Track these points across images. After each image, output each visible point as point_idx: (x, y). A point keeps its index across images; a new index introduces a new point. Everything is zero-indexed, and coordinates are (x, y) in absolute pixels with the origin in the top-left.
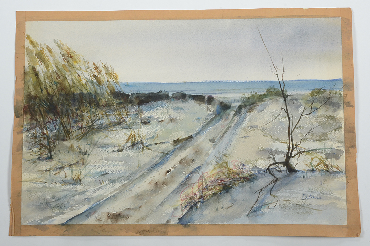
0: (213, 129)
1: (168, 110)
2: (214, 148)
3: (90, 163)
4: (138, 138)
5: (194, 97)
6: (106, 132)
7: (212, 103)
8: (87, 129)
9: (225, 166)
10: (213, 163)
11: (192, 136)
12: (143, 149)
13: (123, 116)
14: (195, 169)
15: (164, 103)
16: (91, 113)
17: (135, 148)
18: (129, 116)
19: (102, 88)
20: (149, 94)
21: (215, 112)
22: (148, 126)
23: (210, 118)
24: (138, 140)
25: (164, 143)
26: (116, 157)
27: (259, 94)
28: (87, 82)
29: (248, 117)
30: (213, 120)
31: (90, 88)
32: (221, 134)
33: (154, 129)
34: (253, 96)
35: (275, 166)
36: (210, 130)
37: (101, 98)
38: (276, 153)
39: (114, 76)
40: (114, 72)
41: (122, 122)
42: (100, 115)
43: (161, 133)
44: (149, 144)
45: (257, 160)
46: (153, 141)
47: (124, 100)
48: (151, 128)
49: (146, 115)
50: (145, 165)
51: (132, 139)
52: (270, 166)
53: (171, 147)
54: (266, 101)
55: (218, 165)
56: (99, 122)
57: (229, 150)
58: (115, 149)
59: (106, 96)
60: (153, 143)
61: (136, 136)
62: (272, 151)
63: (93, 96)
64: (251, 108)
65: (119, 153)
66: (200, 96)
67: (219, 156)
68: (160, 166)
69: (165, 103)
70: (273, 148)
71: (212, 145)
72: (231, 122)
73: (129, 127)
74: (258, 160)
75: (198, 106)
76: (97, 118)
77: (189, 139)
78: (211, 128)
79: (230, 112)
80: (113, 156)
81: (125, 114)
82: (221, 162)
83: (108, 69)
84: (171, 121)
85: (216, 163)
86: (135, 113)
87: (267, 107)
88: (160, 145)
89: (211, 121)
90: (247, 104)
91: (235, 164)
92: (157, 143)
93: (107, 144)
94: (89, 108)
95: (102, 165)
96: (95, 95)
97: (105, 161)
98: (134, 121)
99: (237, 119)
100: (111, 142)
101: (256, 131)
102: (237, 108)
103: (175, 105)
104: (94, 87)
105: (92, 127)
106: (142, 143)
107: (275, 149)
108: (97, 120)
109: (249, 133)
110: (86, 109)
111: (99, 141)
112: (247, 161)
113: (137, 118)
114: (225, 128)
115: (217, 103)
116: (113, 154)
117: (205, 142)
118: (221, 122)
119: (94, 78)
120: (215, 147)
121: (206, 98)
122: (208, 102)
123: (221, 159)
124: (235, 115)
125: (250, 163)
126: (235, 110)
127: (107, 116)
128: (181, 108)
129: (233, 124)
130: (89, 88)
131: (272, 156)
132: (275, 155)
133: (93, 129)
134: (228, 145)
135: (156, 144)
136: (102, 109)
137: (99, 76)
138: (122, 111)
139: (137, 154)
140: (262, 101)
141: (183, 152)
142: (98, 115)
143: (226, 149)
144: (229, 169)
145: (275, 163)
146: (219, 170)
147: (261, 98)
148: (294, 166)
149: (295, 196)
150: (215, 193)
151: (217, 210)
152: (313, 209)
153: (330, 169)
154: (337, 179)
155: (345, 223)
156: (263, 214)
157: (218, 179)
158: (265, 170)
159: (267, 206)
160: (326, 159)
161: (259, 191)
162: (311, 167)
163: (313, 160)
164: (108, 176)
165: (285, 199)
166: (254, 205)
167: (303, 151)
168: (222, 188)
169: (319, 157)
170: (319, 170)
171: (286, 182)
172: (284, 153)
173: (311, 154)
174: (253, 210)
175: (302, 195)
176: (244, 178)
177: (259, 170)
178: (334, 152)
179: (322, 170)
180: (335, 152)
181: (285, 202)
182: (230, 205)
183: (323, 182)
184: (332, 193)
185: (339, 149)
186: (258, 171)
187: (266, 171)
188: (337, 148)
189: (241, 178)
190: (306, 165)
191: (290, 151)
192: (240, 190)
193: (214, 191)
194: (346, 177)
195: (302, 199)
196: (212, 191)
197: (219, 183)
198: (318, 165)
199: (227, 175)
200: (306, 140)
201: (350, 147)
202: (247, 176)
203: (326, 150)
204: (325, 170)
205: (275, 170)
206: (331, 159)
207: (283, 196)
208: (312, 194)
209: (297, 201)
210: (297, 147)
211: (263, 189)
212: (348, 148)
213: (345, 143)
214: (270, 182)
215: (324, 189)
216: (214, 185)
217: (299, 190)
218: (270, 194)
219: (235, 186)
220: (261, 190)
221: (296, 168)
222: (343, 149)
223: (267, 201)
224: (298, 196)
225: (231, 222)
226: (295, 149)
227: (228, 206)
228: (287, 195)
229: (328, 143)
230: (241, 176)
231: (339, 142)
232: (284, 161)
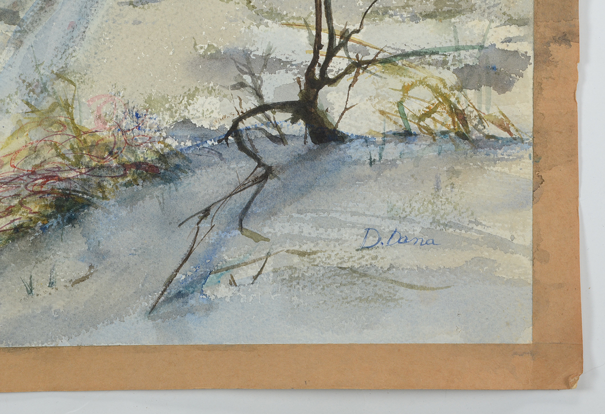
2: (17, 47)
9: (63, 119)
10: (13, 105)
35: (260, 120)
38: (265, 66)
45: (191, 96)
52: (240, 119)
55: (34, 115)
57: (80, 55)
62: (248, 58)
67: (37, 77)
70: (252, 49)
71: (10, 34)
74: (194, 96)
82: (46, 103)
85: (26, 108)
91: (104, 109)
107: (260, 53)
112: (150, 97)
120: (19, 44)
123: (44, 89)
125: (163, 106)
131: (248, 79)
132: (262, 75)
134: (75, 34)
143: (65, 50)
144: (79, 132)
145: (262, 108)
146: (36, 134)
148: (333, 116)
149: (334, 234)
150: (21, 226)
151: (30, 292)
152: (402, 284)
153: (475, 127)
154: (498, 168)
155: (526, 337)
156: (210, 307)
157: (33, 173)
158: (222, 134)
159: (226, 277)
160: (460, 89)
161: (196, 219)
162: (401, 122)
163: (411, 93)
165: (297, 248)
166: (177, 271)
167: (370, 58)
168: (51, 206)
169: (433, 82)
170: (431, 133)
171: (301, 183)
172: (298, 66)
173: (401, 71)
174: (173, 289)
175: (363, 231)
176: (138, 165)
177: (198, 133)
178: (492, 63)
179: (444, 133)
180: (495, 60)
181: (296, 259)
182: (83, 274)
183: (444, 178)
184: (478, 223)
185: (512, 47)
186: (194, 139)
187: (226, 139)
188: (503, 46)
189: (125, 166)
190: (382, 113)
191: (322, 59)
192: (124, 213)
193: (19, 218)
194: (536, 159)
195: (363, 248)
196: (10, 218)
197: (36, 189)
198: (427, 115)
199: (71, 157)
200: (385, 13)
201: (555, 40)
202: (151, 157)
203: (463, 52)
204: (453, 134)
205: (259, 134)
206: (478, 88)
207: (291, 237)
208: (403, 228)
209: (342, 254)
210: (349, 43)
211: (212, 211)
212: (548, 44)
213: (535, 23)
214: (242, 179)
215: (449, 208)
216: (17, 195)
217: (353, 214)
218: (241, 228)
219: (105, 198)
220: (206, 212)
221: (343, 128)
222: (526, 47)
223: (228, 256)
224: (346, 234)
225: (85, 339)
226: (341, 53)
227: (75, 276)
228: (305, 233)
229: (470, 24)
230: (128, 157)
231: (511, 21)
232: (297, 99)
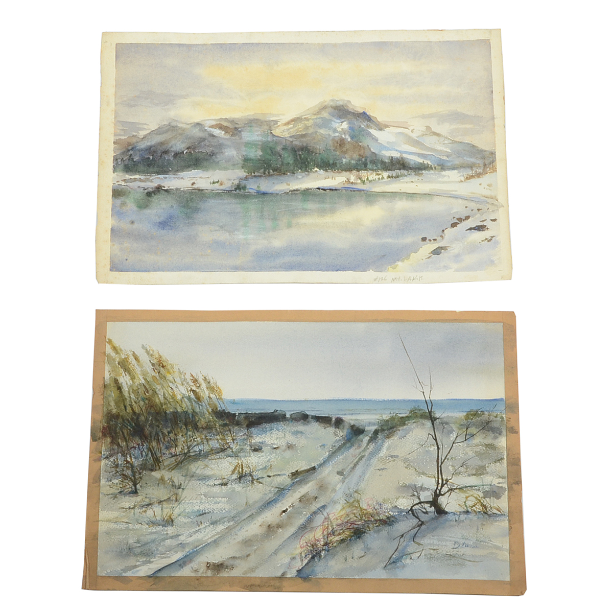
0: (342, 459)
1: (285, 434)
2: (343, 483)
3: (185, 499)
4: (247, 469)
5: (318, 419)
6: (206, 461)
7: (341, 427)
8: (183, 456)
9: (357, 505)
10: (341, 501)
11: (315, 467)
12: (252, 482)
13: (228, 441)
14: (318, 508)
15: (279, 426)
16: (187, 437)
17: (242, 482)
18: (235, 442)
19: (202, 406)
20: (261, 413)
21: (344, 438)
22: (259, 454)
23: (337, 445)
24: (246, 471)
25: (279, 475)
26: (218, 492)
27: (401, 416)
28: (183, 398)
29: (386, 445)
30: (342, 447)
31: (187, 406)
32: (352, 465)
33: (267, 457)
34: (392, 418)
35: (420, 506)
36: (337, 460)
37: (199, 418)
38: (421, 489)
39: (217, 391)
40: (216, 386)
41: (226, 449)
42: (198, 439)
43: (275, 463)
44: (260, 476)
45: (397, 499)
46: (266, 472)
47: (230, 421)
48: (263, 456)
49: (257, 440)
50: (255, 502)
51: (239, 470)
52: (413, 506)
53: (288, 481)
54: (409, 425)
55: (348, 504)
56: (197, 449)
57: (362, 485)
58: (217, 482)
59: (207, 415)
60: (265, 476)
61: (244, 466)
62: (416, 487)
63: (191, 416)
64: (390, 433)
65: (222, 488)
66: (325, 417)
67: (349, 492)
68: (274, 505)
69: (281, 425)
70: (417, 484)
71: (341, 479)
72: (364, 450)
73: (236, 455)
75: (323, 430)
76: (195, 443)
77: (311, 471)
78: (340, 458)
79: (364, 438)
80: (215, 491)
81: (230, 438)
82: (351, 501)
83: (209, 382)
84: (289, 448)
85: (345, 502)
86: (243, 437)
87: (411, 432)
88: (275, 478)
89: (340, 448)
90: (385, 428)
91: (370, 502)
92: (271, 475)
93: (208, 476)
94: (185, 431)
95: (200, 503)
96: (193, 415)
97: (204, 498)
98: (242, 447)
99: (372, 447)
100: (212, 473)
101: (396, 462)
102: (372, 433)
103: (294, 429)
104: (192, 405)
105: (188, 455)
106: (251, 475)
107: (419, 485)
108: (195, 446)
109: (387, 464)
110: (182, 431)
111: (197, 472)
112: (384, 499)
113: (246, 444)
114: (358, 458)
115: (347, 426)
116: (214, 489)
117: (331, 475)
118: (352, 451)
119: (192, 394)
121: (334, 419)
122: (335, 425)
123: (351, 496)
124: (370, 441)
125: (388, 501)
126: (370, 435)
127: (207, 441)
128: (301, 432)
129: (367, 453)
130: (185, 405)
131: (416, 493)
132: (420, 492)
133: (189, 456)
134: (361, 479)
135: (269, 476)
136: (201, 432)
137: (197, 391)
138: (227, 434)
139: (245, 489)
140: (404, 424)
141: (303, 486)
142: (196, 440)
143: (357, 484)
144: (361, 509)
145: (420, 503)
146: (348, 510)
147: (403, 421)
148: (443, 506)
149: (444, 544)
150: (343, 539)
151: (346, 560)
152: (467, 560)
153: (489, 510)
154: (497, 524)
155: (508, 579)
156: (404, 566)
157: (347, 522)
158: (407, 511)
159: (409, 556)
160: (484, 498)
161: (399, 538)
162: (465, 508)
163: (468, 499)
164: (208, 516)
165: (432, 548)
166: (393, 554)
167: (455, 488)
168: (352, 533)
169: (475, 496)
170: (475, 511)
171: (433, 527)
172: (432, 490)
173: (465, 492)
174: (392, 560)
175: (454, 543)
176: (380, 520)
177: (400, 510)
178: (494, 490)
179: (479, 512)
180: (495, 489)
181: (432, 551)
182: (362, 555)
183: (480, 526)
184: (491, 541)
185: (500, 485)
186: (398, 512)
187: (409, 512)
188: (498, 485)
189: (376, 520)
190: (459, 505)
191: (439, 488)
192: (376, 535)
193: (342, 537)
194: (509, 521)
195: (454, 548)
196: (340, 536)
197: (348, 527)
198: (474, 506)
199: (359, 517)
200: (460, 474)
201: (514, 483)
202: (384, 518)
203: (485, 487)
204: (482, 512)
205: (419, 511)
206: (490, 498)
207: (430, 544)
208: (467, 542)
209: (447, 550)
210: (448, 483)
211: (404, 535)
212: (512, 485)
213: (508, 478)
214: (414, 525)
215: (482, 536)
216: (342, 529)
217: (450, 537)
218: (414, 541)
219: (370, 530)
220: (402, 536)
221: (446, 510)
222: (505, 486)
223: (409, 550)
224: (448, 543)
225: (363, 576)
226: (446, 486)
227: (360, 555)
228: (435, 543)
229: (487, 478)
230: (378, 518)
231: (500, 477)
232: (432, 500)
